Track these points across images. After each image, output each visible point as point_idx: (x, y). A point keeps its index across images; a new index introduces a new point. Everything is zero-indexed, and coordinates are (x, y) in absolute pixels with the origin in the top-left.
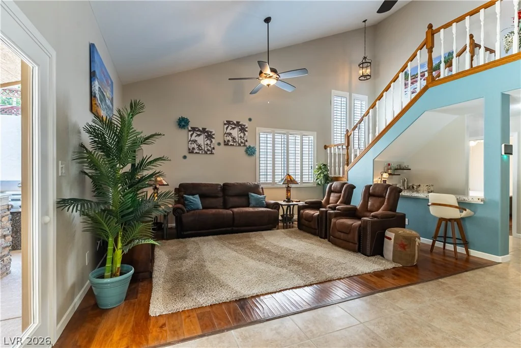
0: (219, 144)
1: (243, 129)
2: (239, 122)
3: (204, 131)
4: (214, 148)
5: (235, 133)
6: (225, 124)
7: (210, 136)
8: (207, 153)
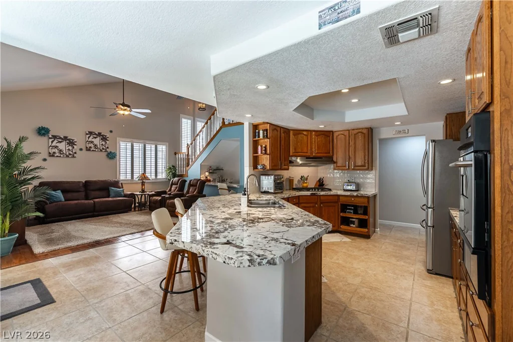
0: (81, 149)
1: (104, 139)
2: (101, 133)
3: (65, 138)
4: (75, 153)
5: (97, 141)
6: (87, 134)
7: (71, 143)
8: (68, 157)
